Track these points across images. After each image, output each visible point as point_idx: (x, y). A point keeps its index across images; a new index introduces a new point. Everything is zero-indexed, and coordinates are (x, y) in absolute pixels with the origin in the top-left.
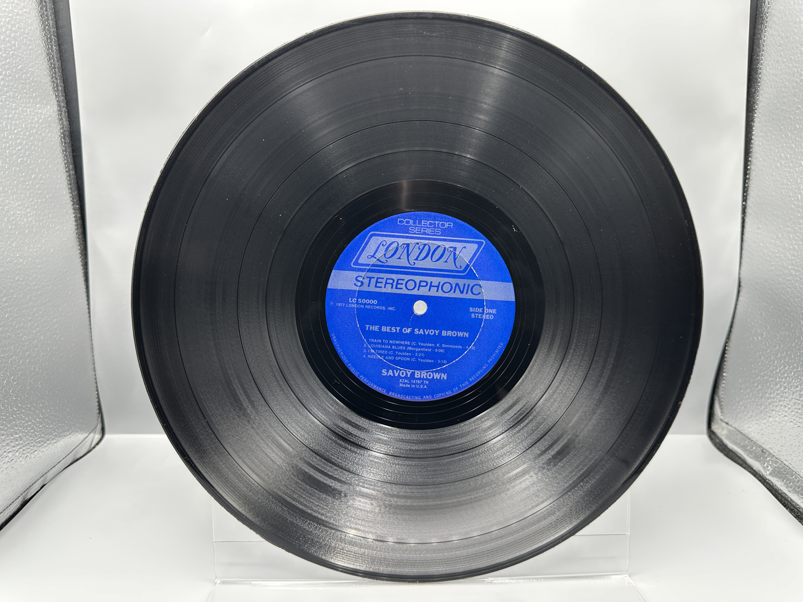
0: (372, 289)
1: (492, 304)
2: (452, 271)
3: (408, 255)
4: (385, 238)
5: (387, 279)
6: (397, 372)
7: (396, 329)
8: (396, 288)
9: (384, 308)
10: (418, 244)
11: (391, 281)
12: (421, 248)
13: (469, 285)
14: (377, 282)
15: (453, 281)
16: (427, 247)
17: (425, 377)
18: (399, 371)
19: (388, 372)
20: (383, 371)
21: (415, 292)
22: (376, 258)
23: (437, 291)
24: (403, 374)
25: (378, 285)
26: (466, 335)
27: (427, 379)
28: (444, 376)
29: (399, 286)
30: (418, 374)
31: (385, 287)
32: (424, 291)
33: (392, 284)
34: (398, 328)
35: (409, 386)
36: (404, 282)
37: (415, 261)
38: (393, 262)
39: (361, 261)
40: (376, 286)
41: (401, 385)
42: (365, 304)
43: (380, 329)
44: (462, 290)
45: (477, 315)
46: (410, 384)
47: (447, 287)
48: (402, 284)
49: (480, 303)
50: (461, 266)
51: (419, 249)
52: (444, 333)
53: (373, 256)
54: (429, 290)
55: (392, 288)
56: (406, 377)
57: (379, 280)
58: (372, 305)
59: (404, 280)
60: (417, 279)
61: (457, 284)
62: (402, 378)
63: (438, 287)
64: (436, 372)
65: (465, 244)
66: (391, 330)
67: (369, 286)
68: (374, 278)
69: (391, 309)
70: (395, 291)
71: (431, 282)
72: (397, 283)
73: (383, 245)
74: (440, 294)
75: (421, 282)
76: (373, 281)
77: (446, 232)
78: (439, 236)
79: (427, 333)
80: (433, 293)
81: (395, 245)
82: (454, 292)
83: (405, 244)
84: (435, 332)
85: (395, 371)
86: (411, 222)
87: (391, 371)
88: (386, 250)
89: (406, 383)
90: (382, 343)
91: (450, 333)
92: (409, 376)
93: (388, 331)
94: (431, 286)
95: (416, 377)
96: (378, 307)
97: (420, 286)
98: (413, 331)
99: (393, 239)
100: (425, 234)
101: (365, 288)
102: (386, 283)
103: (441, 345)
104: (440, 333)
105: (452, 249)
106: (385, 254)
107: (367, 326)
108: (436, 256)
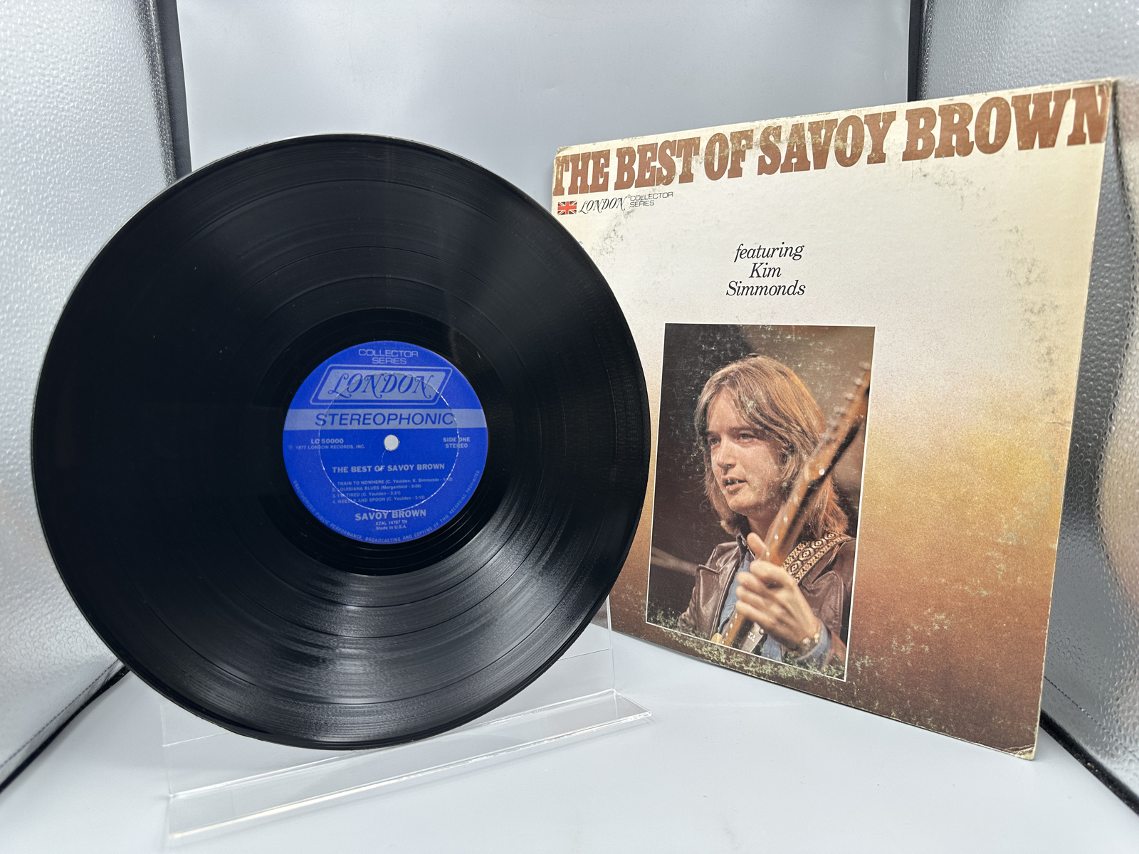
0: (337, 426)
1: (465, 432)
2: (422, 401)
3: (374, 388)
4: (347, 371)
5: (352, 415)
6: (372, 514)
7: (367, 469)
8: (364, 424)
9: (352, 447)
10: (383, 375)
11: (358, 417)
12: (387, 379)
13: (440, 415)
14: (341, 419)
15: (424, 412)
16: (393, 378)
17: (403, 516)
18: (374, 514)
19: (362, 516)
20: (357, 516)
21: (385, 426)
22: (337, 393)
23: (408, 423)
24: (379, 516)
25: (343, 422)
26: (442, 466)
27: (406, 518)
28: (424, 513)
29: (366, 421)
30: (395, 514)
31: (351, 424)
32: (394, 425)
33: (359, 420)
34: (369, 467)
35: (387, 528)
36: (372, 417)
37: (382, 394)
38: (357, 396)
39: (320, 397)
40: (340, 424)
41: (377, 528)
42: (330, 444)
43: (349, 470)
44: (433, 420)
45: (451, 444)
46: (388, 526)
47: (418, 419)
48: (370, 419)
49: (452, 432)
50: (430, 396)
51: (385, 380)
52: (419, 467)
53: (335, 391)
54: (400, 423)
55: (359, 424)
56: (382, 519)
57: (344, 417)
58: (337, 444)
59: (371, 414)
60: (386, 412)
61: (428, 415)
62: (379, 520)
63: (408, 419)
64: (414, 509)
65: (432, 373)
66: (361, 469)
67: (332, 424)
68: (337, 415)
69: (359, 446)
70: (362, 427)
71: (401, 415)
72: (365, 419)
73: (345, 378)
74: (412, 426)
75: (390, 415)
76: (337, 418)
77: (411, 361)
78: (405, 365)
79: (401, 469)
80: (404, 425)
81: (358, 378)
82: (426, 423)
83: (369, 376)
84: (410, 468)
85: (370, 514)
86: (374, 352)
87: (365, 514)
88: (349, 383)
89: (383, 526)
90: (353, 486)
91: (425, 467)
92: (385, 517)
93: (358, 471)
94: (401, 419)
95: (393, 517)
96: (345, 446)
97: (389, 419)
98: (386, 468)
99: (355, 372)
100: (389, 364)
101: (328, 427)
102: (352, 419)
103: (417, 480)
104: (415, 468)
105: (419, 379)
106: (348, 389)
107: (334, 468)
108: (402, 389)
